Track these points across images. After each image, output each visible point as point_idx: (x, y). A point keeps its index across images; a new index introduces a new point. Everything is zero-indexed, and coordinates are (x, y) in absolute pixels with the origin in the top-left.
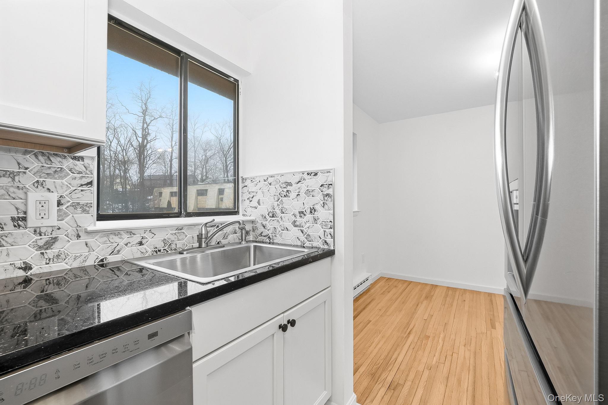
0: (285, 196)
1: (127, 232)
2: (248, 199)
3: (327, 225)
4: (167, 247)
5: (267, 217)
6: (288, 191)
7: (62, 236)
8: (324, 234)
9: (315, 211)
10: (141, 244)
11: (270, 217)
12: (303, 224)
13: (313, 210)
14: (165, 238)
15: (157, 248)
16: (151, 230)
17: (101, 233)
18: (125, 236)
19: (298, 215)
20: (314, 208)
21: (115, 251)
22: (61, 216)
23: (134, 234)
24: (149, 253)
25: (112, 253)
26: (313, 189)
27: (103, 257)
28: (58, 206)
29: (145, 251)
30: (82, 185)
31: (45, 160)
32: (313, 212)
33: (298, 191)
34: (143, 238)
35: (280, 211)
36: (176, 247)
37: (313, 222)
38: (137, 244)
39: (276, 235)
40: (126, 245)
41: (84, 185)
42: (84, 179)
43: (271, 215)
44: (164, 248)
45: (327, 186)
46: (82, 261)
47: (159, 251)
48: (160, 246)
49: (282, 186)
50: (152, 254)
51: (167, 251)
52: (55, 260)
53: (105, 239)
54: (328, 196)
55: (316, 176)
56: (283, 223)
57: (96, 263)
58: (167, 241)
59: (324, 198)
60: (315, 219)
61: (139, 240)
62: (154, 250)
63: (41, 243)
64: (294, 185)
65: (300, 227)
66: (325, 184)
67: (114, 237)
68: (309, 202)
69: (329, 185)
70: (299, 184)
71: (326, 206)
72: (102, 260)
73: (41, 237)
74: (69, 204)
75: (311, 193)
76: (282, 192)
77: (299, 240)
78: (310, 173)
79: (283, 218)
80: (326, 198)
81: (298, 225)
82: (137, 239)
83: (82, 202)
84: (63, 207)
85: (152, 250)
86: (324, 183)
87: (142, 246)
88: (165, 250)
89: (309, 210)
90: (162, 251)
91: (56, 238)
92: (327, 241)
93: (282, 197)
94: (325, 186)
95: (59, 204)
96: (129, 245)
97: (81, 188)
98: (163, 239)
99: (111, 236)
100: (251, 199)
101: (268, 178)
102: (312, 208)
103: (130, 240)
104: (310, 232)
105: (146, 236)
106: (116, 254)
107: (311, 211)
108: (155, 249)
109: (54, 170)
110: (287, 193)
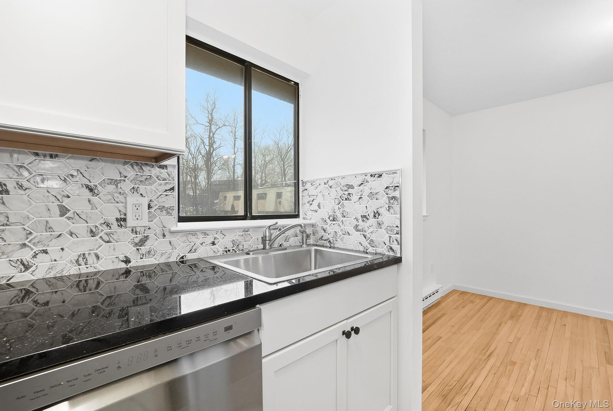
0: (346, 199)
1: (202, 233)
2: (308, 202)
3: (393, 231)
4: (235, 247)
5: (328, 221)
6: (349, 194)
7: (152, 236)
8: (390, 240)
9: (379, 215)
10: (213, 244)
11: (331, 221)
12: (366, 229)
13: (377, 214)
14: (234, 239)
15: (226, 248)
16: (222, 232)
17: (181, 233)
18: (201, 236)
19: (361, 219)
20: (378, 212)
21: (192, 250)
22: (151, 218)
23: (208, 235)
24: (220, 253)
25: (190, 251)
26: (377, 191)
27: (183, 255)
28: (149, 209)
29: (216, 251)
30: (166, 191)
31: (139, 169)
32: (377, 216)
33: (360, 193)
34: (215, 239)
35: (341, 214)
36: (243, 248)
37: (377, 227)
38: (210, 244)
39: (337, 239)
40: (202, 244)
41: (168, 190)
42: (167, 185)
43: (331, 218)
44: (232, 249)
45: (392, 188)
46: (167, 257)
47: (229, 251)
48: (230, 246)
49: (343, 188)
50: (223, 254)
51: (235, 251)
52: (147, 255)
53: (185, 238)
54: (394, 199)
55: (381, 177)
56: (344, 227)
57: (178, 260)
58: (235, 242)
59: (389, 201)
60: (379, 223)
61: (212, 240)
62: (225, 250)
63: (137, 240)
64: (356, 188)
65: (362, 232)
66: (391, 186)
67: (191, 236)
68: (373, 206)
69: (395, 186)
70: (362, 187)
71: (392, 210)
72: (182, 257)
73: (137, 235)
74: (157, 207)
75: (375, 196)
76: (343, 195)
77: (362, 245)
78: (373, 175)
79: (345, 222)
80: (391, 201)
81: (360, 230)
82: (210, 239)
83: (167, 206)
84: (152, 210)
85: (222, 250)
86: (389, 185)
87: (215, 246)
88: (234, 250)
89: (373, 214)
90: (231, 251)
91: (147, 236)
92: (393, 248)
93: (343, 200)
94: (390, 188)
95: (149, 207)
96: (204, 244)
97: (165, 193)
98: (232, 240)
99: (190, 236)
100: (311, 203)
101: (328, 181)
102: (376, 212)
103: (205, 240)
104: (373, 237)
105: (217, 236)
106: (193, 253)
107: (374, 215)
108: (225, 248)
109: (145, 177)
110: (349, 196)
